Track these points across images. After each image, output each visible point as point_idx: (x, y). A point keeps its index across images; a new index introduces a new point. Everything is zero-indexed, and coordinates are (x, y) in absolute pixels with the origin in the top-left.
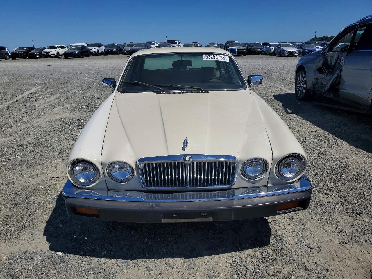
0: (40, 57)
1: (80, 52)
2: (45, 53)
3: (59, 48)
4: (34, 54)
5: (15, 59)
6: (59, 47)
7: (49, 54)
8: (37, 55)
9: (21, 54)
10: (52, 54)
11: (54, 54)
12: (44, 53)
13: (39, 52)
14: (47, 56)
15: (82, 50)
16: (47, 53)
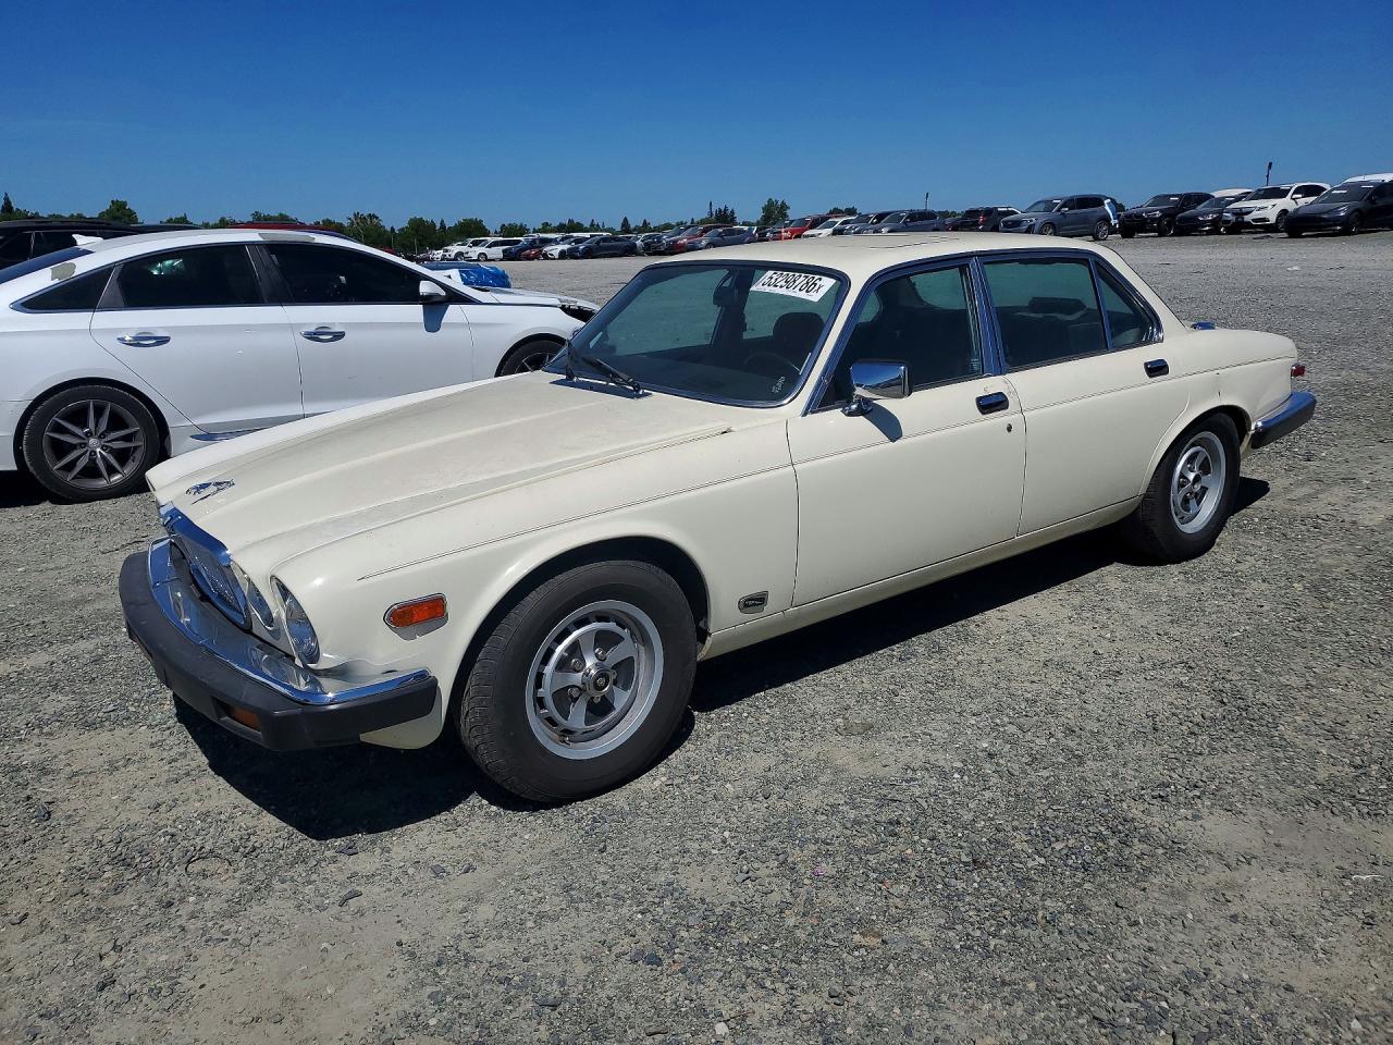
0: (1215, 231)
1: (1358, 210)
2: (1234, 214)
3: (1295, 196)
4: (1194, 218)
5: (1131, 236)
6: (1297, 191)
7: (1248, 218)
8: (1204, 223)
9: (1154, 220)
10: (1254, 220)
11: (1264, 220)
12: (1228, 216)
13: (1213, 213)
14: (1240, 226)
15: (1373, 202)
16: (1240, 213)
